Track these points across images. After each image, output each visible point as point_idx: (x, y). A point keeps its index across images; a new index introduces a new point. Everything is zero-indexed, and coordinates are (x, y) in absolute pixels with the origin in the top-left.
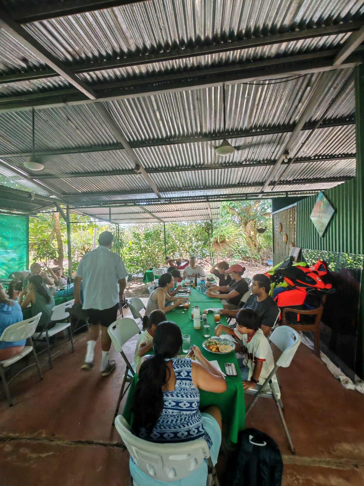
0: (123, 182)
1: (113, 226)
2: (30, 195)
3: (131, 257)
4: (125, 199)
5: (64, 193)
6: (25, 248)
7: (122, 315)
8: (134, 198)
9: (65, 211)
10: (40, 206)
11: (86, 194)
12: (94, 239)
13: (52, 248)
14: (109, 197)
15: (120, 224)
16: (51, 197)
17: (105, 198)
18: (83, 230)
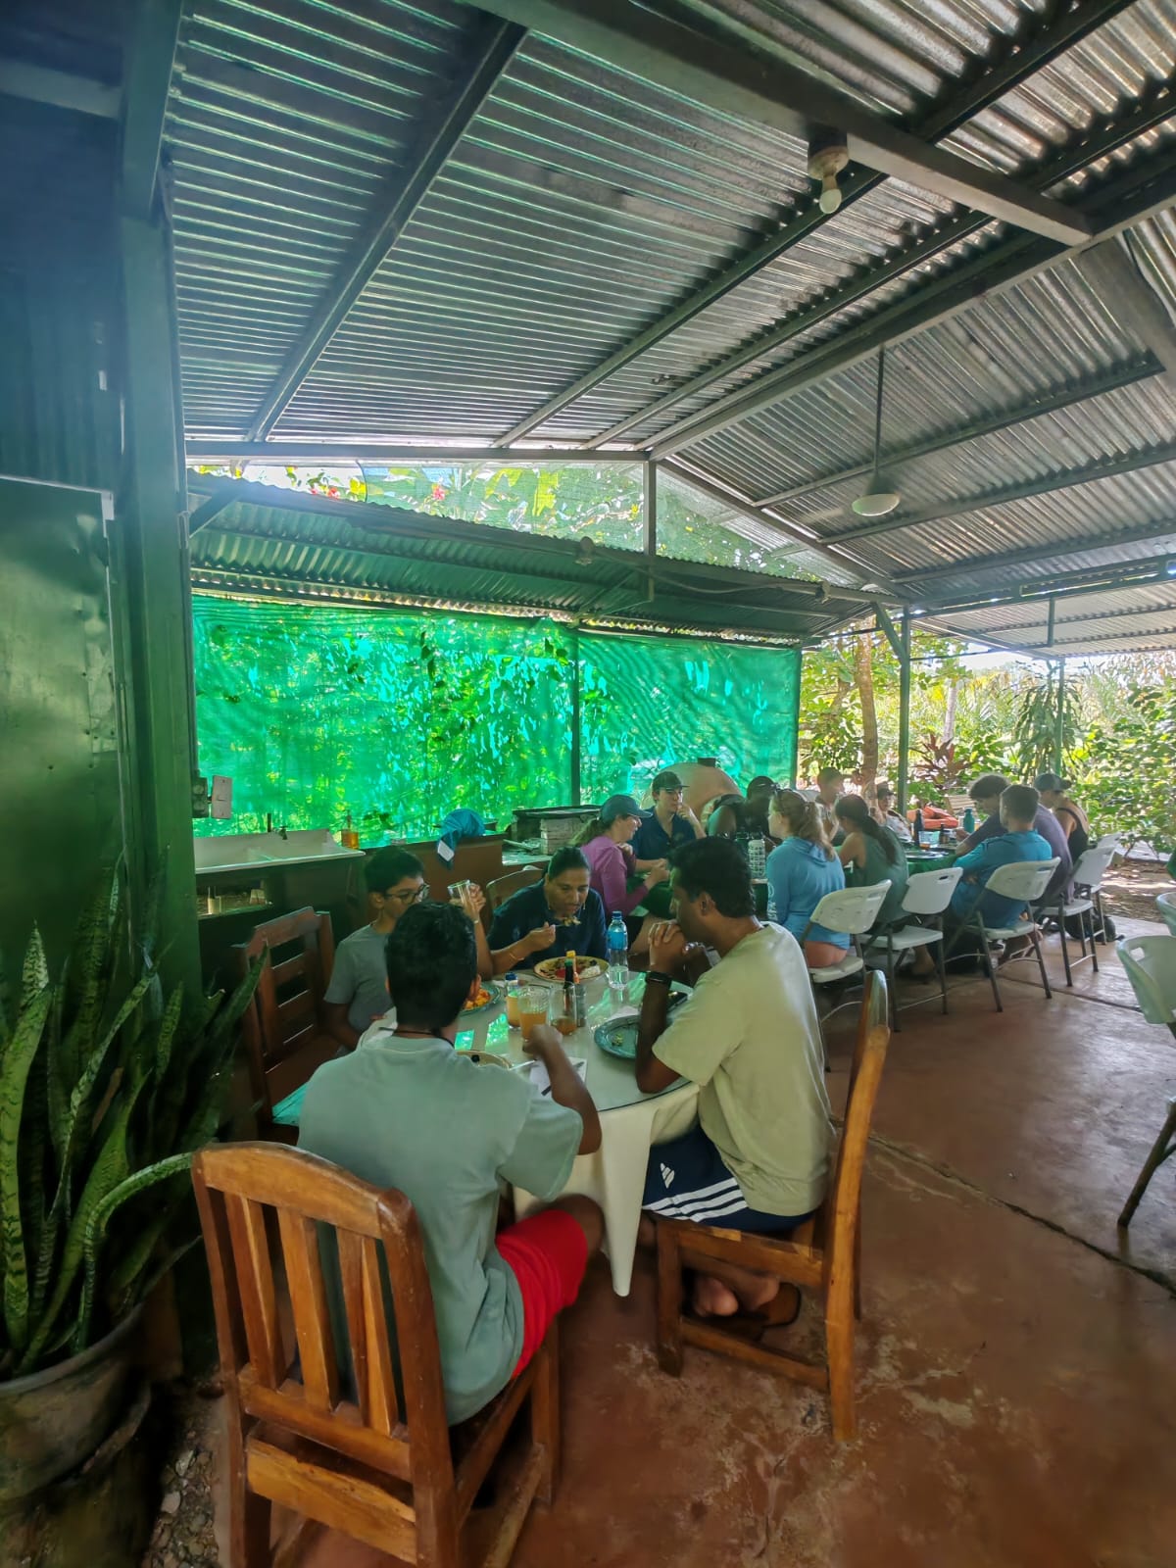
0: (1120, 497)
1: (1035, 669)
2: (819, 588)
3: (1104, 780)
4: (1115, 561)
5: (901, 573)
6: (791, 734)
7: (1094, 959)
8: (1161, 551)
9: (897, 627)
10: (834, 618)
11: (966, 565)
12: (947, 719)
13: (848, 735)
14: (1050, 562)
15: (1067, 660)
16: (865, 588)
17: (1035, 569)
18: (923, 687)
